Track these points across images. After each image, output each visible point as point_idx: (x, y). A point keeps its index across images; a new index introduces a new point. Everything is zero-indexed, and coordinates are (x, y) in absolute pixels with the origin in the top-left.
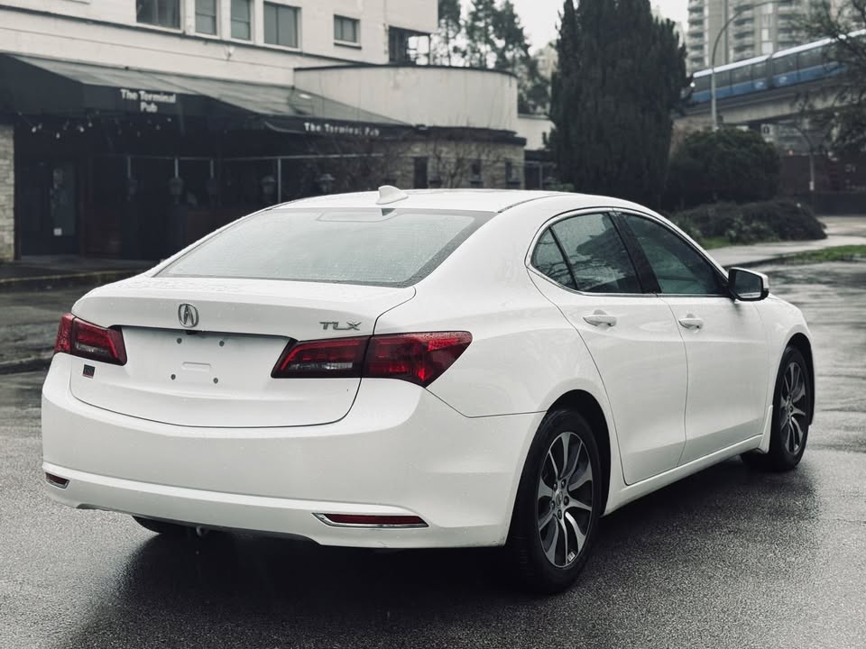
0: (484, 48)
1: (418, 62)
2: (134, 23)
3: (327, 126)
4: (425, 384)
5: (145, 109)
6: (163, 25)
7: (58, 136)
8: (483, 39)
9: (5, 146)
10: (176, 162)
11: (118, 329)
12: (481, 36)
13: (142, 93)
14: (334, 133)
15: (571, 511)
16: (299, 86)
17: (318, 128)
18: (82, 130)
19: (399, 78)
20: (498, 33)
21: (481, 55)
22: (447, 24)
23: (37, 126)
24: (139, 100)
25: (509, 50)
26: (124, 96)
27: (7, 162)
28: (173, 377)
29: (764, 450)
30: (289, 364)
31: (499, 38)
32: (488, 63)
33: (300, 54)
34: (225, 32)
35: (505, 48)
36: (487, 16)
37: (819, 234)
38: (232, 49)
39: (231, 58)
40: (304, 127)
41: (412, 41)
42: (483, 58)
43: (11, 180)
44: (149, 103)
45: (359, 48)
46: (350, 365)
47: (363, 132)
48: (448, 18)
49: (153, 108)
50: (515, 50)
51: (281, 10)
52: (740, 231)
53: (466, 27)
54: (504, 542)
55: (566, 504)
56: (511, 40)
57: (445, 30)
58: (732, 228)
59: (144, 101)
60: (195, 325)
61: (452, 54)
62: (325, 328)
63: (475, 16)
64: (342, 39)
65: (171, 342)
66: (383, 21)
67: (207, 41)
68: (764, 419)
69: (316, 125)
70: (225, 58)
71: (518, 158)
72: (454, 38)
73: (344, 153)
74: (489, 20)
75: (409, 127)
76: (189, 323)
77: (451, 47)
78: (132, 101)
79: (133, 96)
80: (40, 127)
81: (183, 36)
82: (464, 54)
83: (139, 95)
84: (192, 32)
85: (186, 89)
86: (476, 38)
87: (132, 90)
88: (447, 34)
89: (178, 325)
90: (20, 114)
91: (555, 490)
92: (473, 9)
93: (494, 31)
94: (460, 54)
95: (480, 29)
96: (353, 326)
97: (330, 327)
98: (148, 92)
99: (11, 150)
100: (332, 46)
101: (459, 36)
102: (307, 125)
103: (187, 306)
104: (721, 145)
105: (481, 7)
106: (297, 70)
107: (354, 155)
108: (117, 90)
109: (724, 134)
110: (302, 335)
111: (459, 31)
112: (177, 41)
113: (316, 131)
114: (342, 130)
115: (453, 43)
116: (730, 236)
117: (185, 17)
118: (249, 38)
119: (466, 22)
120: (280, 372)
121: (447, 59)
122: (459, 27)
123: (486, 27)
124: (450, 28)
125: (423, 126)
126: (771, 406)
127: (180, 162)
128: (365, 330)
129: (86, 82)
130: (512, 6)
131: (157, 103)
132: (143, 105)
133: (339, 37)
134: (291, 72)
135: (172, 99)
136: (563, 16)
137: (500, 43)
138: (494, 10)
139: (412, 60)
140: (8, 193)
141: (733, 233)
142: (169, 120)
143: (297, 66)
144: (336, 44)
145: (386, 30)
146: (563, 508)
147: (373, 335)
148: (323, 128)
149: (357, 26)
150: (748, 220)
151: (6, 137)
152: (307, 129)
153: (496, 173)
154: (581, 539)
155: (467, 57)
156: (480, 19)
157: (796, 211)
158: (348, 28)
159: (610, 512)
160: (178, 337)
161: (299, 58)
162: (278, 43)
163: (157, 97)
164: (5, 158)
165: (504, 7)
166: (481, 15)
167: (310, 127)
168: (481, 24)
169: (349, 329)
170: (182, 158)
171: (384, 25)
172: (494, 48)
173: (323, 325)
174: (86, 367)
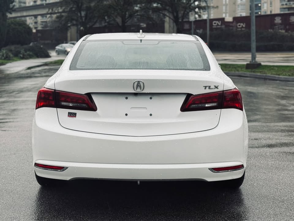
4: (242, 110)
11: (89, 95)
30: (190, 105)
37: (48, 56)
52: (24, 55)
58: (21, 54)
62: (205, 89)
65: (122, 99)
76: (139, 90)
89: (131, 91)
96: (216, 87)
97: (207, 88)
103: (138, 82)
104: (12, 25)
109: (13, 22)
116: (20, 56)
120: (185, 108)
128: (220, 89)
141: (21, 55)
147: (224, 91)
150: (26, 51)
157: (41, 48)
160: (126, 96)
173: (204, 87)
174: (69, 113)
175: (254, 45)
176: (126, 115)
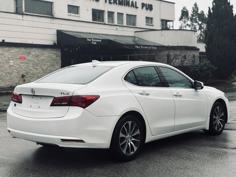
0: (195, 24)
1: (170, 29)
2: (91, 21)
3: (142, 47)
4: (84, 108)
5: (93, 43)
6: (99, 21)
7: (71, 51)
8: (195, 21)
9: (59, 54)
10: (102, 57)
11: (21, 95)
12: (194, 21)
13: (92, 39)
14: (144, 48)
15: (132, 141)
16: (136, 36)
17: (139, 47)
18: (77, 49)
19: (163, 33)
20: (199, 20)
21: (195, 26)
22: (185, 18)
23: (66, 48)
24: (92, 41)
25: (203, 24)
26: (87, 40)
27: (59, 58)
28: (31, 106)
29: (207, 129)
30: (54, 103)
31: (200, 21)
32: (197, 28)
33: (136, 28)
34: (116, 23)
35: (201, 24)
36: (196, 15)
38: (118, 27)
39: (118, 29)
40: (135, 47)
41: (168, 23)
42: (195, 27)
43: (60, 63)
44: (94, 42)
45: (153, 25)
46: (66, 103)
47: (152, 48)
48: (185, 16)
49: (95, 43)
50: (204, 24)
51: (131, 16)
53: (190, 18)
54: (109, 148)
55: (131, 139)
56: (203, 21)
57: (184, 19)
59: (93, 41)
60: (34, 94)
61: (186, 26)
63: (193, 15)
64: (148, 23)
66: (160, 18)
67: (111, 25)
68: (206, 121)
69: (138, 46)
70: (116, 29)
71: (197, 54)
72: (187, 21)
73: (144, 54)
74: (197, 16)
75: (165, 46)
76: (33, 93)
77: (186, 24)
78: (90, 41)
79: (90, 40)
80: (67, 49)
81: (105, 24)
82: (190, 26)
83: (92, 40)
84: (107, 23)
85: (104, 38)
86: (193, 21)
87: (90, 39)
88: (185, 21)
89: (31, 94)
90: (62, 45)
91: (127, 136)
92: (192, 13)
93: (198, 19)
94: (189, 26)
95: (194, 19)
96: (68, 94)
98: (94, 39)
99: (60, 55)
100: (145, 25)
101: (188, 21)
102: (136, 46)
103: (33, 89)
105: (194, 13)
106: (135, 32)
107: (147, 54)
108: (86, 39)
110: (57, 96)
111: (188, 20)
112: (103, 25)
113: (138, 48)
114: (146, 47)
115: (186, 23)
117: (105, 19)
118: (122, 24)
119: (190, 17)
120: (52, 105)
121: (185, 27)
122: (188, 18)
123: (196, 18)
124: (186, 19)
125: (169, 46)
126: (209, 118)
127: (103, 57)
128: (70, 95)
129: (78, 37)
130: (204, 12)
131: (96, 42)
132: (93, 42)
133: (147, 22)
134: (134, 32)
135: (100, 41)
136: (208, 15)
137: (200, 23)
138: (198, 13)
139: (168, 28)
140: (60, 66)
142: (100, 46)
143: (136, 31)
144: (146, 25)
145: (160, 20)
146: (130, 140)
147: (73, 96)
148: (141, 47)
149: (152, 20)
151: (59, 51)
152: (136, 47)
153: (190, 58)
154: (135, 149)
155: (191, 27)
156: (194, 16)
158: (150, 20)
159: (147, 142)
161: (136, 29)
162: (130, 25)
163: (96, 40)
164: (59, 57)
165: (201, 13)
166: (194, 15)
167: (137, 47)
168: (194, 17)
169: (67, 94)
170: (103, 56)
171: (160, 19)
172: (198, 24)
173: (61, 93)
174: (15, 104)
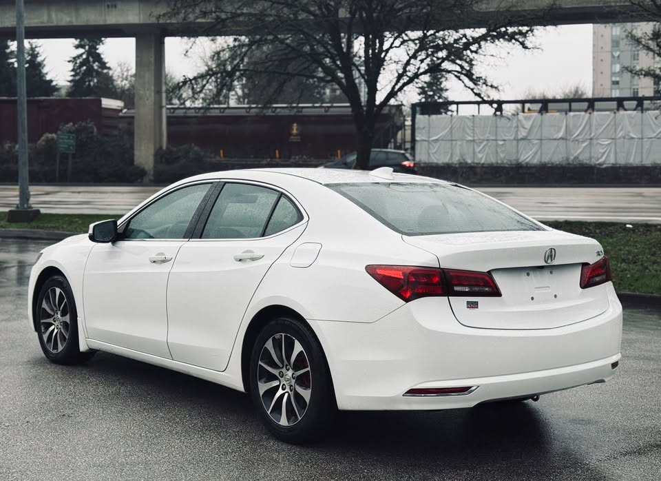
11: (489, 272)
60: (553, 261)
76: (550, 261)
103: (551, 249)
120: (586, 283)
160: (527, 272)
173: (596, 253)
174: (468, 303)
175: (24, 172)
176: (532, 298)
